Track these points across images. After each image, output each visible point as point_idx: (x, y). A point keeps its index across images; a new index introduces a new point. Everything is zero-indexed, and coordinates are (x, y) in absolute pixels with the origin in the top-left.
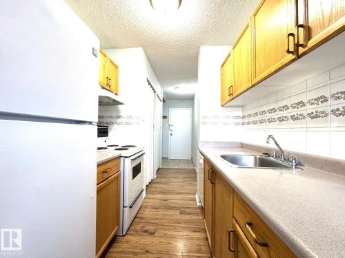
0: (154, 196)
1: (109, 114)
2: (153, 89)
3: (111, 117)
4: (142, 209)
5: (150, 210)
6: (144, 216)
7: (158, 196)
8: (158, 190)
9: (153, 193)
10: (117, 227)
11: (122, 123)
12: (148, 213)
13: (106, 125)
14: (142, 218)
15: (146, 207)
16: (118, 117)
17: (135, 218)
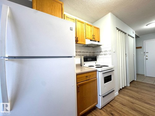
0: (124, 97)
1: (97, 51)
2: (123, 32)
3: (98, 52)
4: (114, 101)
5: (118, 104)
6: (114, 105)
7: (127, 98)
8: (128, 94)
9: (124, 94)
10: (96, 103)
11: (102, 55)
12: (116, 105)
13: (96, 56)
14: (112, 106)
15: (117, 101)
16: (101, 52)
17: (108, 104)
